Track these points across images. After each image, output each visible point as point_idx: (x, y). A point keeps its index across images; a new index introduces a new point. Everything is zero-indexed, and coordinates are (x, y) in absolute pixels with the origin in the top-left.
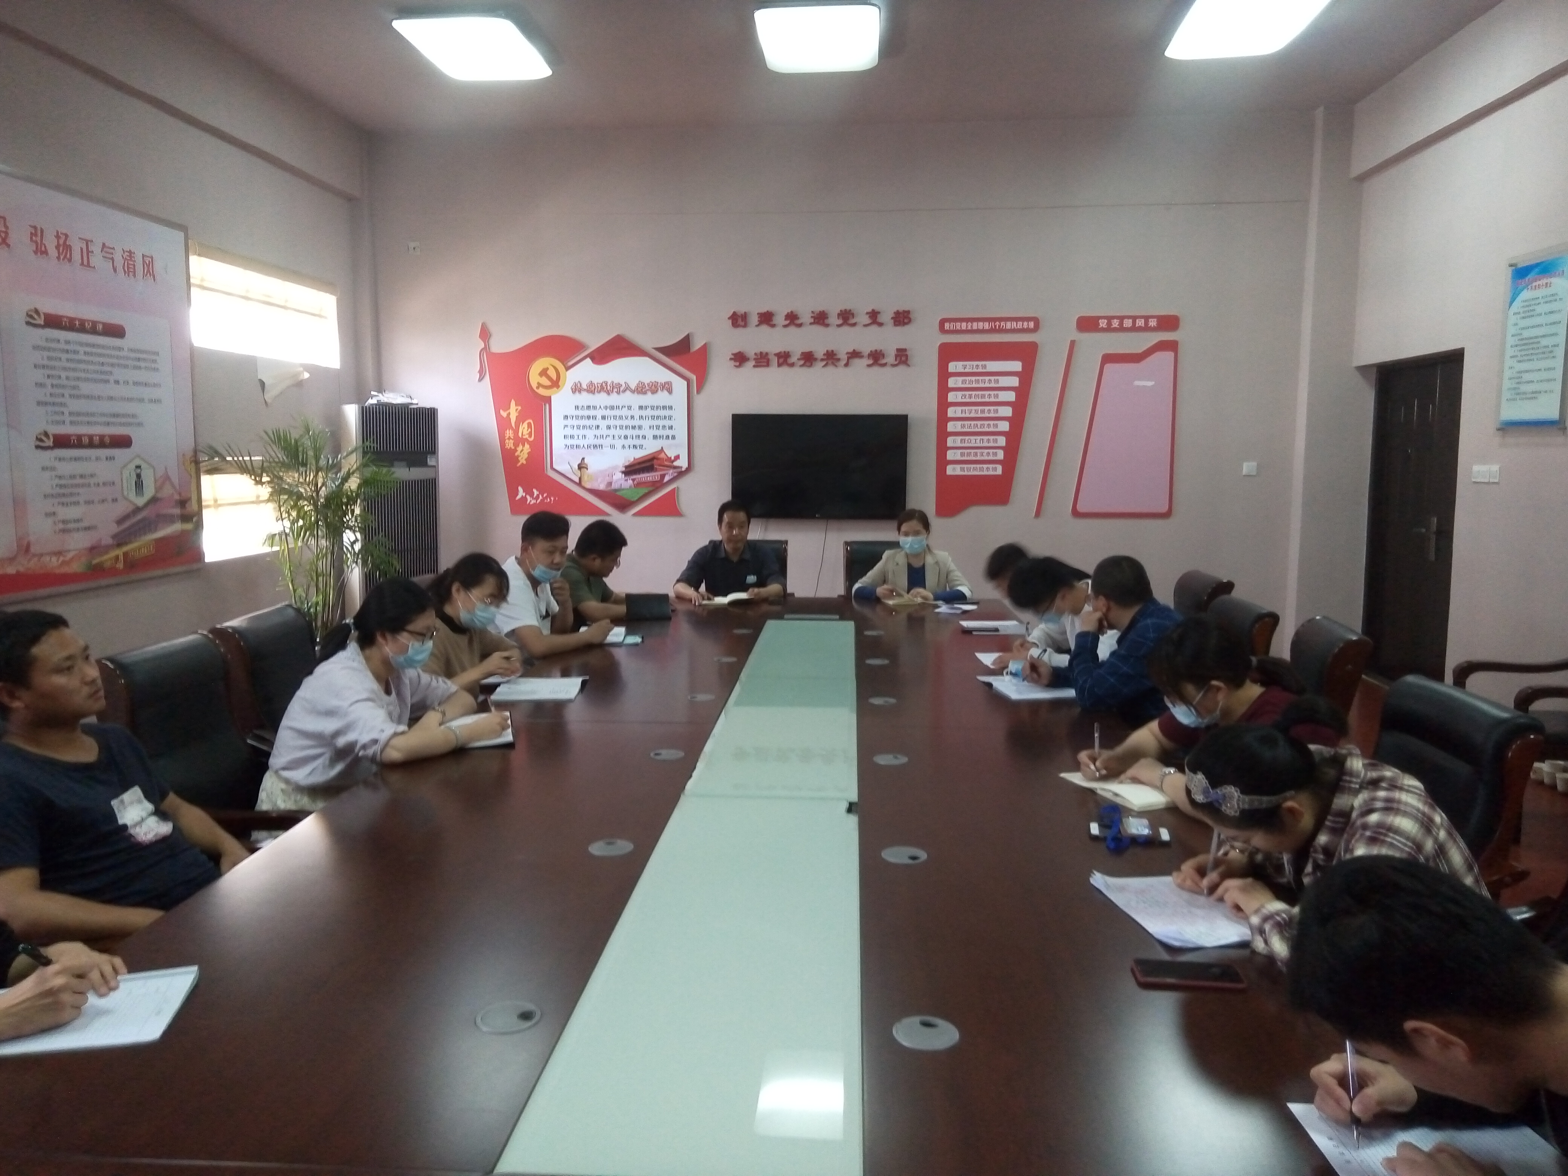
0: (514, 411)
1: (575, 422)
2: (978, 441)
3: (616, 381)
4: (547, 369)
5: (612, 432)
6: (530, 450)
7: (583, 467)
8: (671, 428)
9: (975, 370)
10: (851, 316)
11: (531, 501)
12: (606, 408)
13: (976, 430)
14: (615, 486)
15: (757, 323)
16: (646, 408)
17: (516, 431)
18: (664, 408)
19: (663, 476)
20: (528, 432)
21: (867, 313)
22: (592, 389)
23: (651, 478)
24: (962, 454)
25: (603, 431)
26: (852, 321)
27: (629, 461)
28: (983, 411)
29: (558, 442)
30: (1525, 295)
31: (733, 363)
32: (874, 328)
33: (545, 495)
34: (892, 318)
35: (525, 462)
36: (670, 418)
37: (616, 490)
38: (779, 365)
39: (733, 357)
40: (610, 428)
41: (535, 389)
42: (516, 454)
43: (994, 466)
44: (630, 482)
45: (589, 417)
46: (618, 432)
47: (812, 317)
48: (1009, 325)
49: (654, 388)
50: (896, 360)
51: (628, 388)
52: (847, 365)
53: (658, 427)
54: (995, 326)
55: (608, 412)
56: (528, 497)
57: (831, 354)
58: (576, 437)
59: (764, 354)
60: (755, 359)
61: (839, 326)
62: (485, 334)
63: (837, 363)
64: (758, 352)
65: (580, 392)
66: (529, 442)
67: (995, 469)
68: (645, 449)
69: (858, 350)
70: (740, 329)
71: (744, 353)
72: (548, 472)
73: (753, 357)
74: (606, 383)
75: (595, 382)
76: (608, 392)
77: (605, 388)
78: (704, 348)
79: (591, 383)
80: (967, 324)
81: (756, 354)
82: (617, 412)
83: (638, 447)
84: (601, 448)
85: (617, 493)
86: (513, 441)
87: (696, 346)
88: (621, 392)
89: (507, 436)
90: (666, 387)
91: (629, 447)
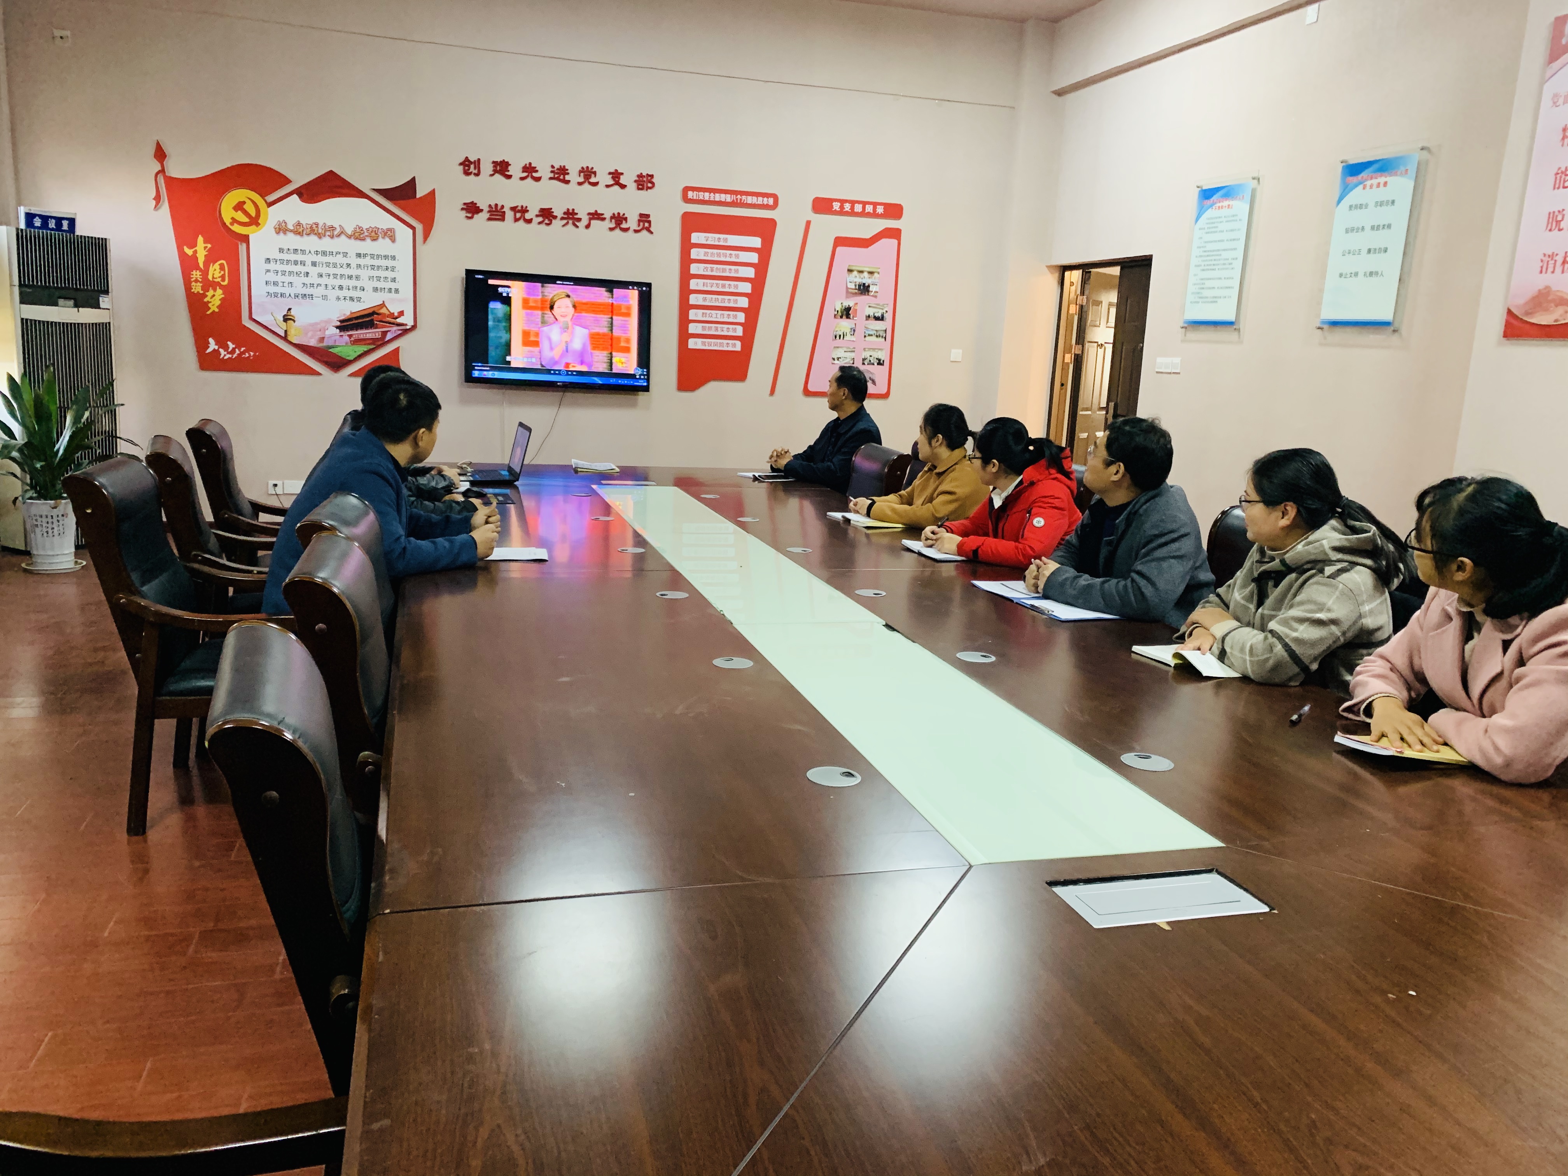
0: (201, 249)
1: (280, 267)
2: (719, 315)
3: (329, 224)
4: (244, 203)
5: (324, 281)
6: (223, 296)
7: (290, 319)
8: (394, 280)
9: (717, 243)
10: (593, 175)
11: (225, 355)
12: (317, 253)
13: (717, 304)
14: (327, 342)
15: (491, 173)
17: (205, 273)
18: (386, 257)
19: (384, 334)
20: (220, 275)
21: (610, 173)
22: (299, 230)
23: (371, 335)
24: (703, 328)
25: (313, 279)
26: (593, 180)
27: (344, 314)
28: (724, 286)
29: (259, 290)
30: (1210, 213)
31: (464, 213)
32: (617, 187)
33: (243, 349)
34: (635, 181)
35: (217, 310)
36: (393, 269)
37: (330, 347)
38: (516, 220)
39: (465, 207)
40: (321, 276)
41: (228, 224)
42: (206, 300)
43: (733, 342)
44: (346, 338)
45: (296, 262)
46: (331, 282)
47: (552, 172)
48: (750, 200)
49: (374, 234)
50: (639, 225)
51: (342, 232)
52: (588, 226)
53: (379, 279)
54: (737, 199)
55: (319, 259)
56: (221, 350)
57: (571, 214)
58: (281, 284)
59: (499, 207)
60: (489, 212)
61: (580, 184)
62: (160, 154)
63: (577, 224)
64: (493, 205)
65: (285, 234)
66: (221, 287)
67: (734, 345)
68: (364, 302)
69: (599, 212)
70: (472, 176)
71: (476, 204)
72: (247, 322)
73: (486, 209)
74: (317, 224)
75: (303, 222)
76: (320, 236)
77: (316, 232)
78: (432, 193)
79: (299, 223)
80: (710, 194)
81: (490, 206)
82: (330, 259)
83: (355, 299)
84: (311, 298)
85: (330, 350)
86: (202, 284)
87: (421, 192)
88: (335, 236)
89: (193, 278)
90: (388, 234)
91: (345, 298)
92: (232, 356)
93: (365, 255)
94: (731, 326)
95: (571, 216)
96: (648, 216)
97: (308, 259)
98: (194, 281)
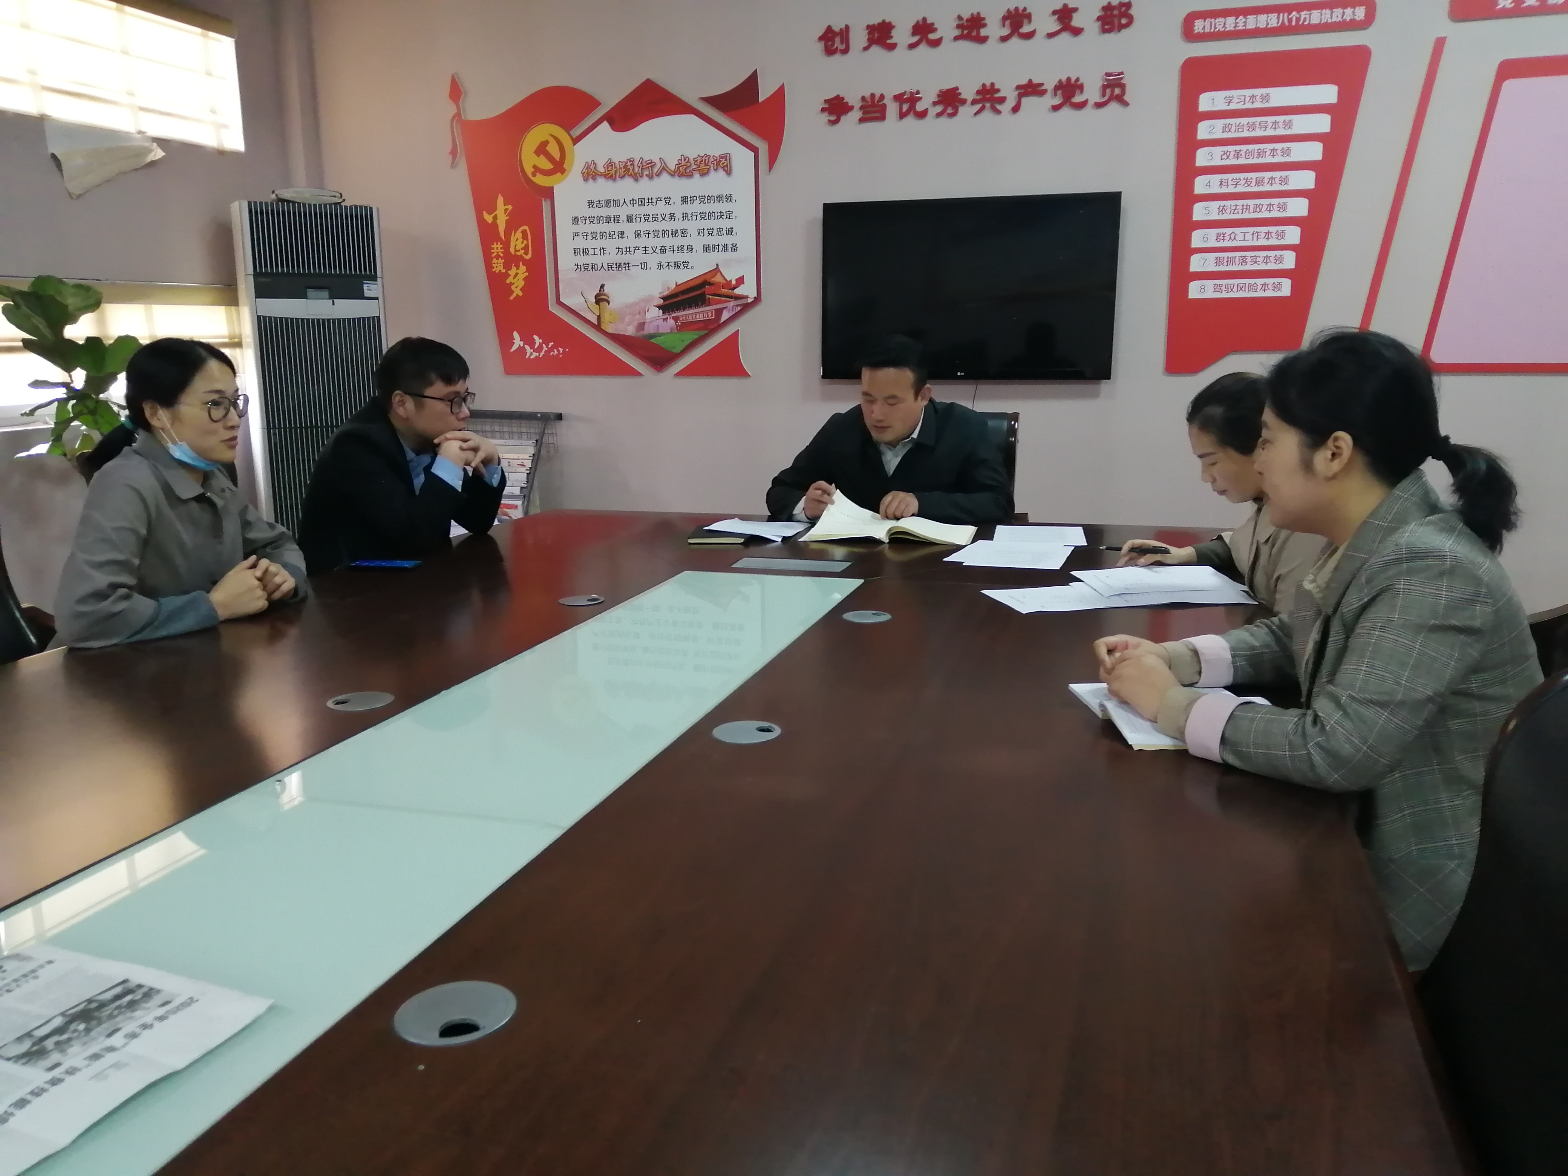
0: (501, 214)
1: (590, 228)
2: (1248, 236)
3: (646, 159)
5: (642, 242)
6: (527, 274)
7: (604, 300)
8: (730, 232)
9: (1248, 106)
10: (1026, 21)
11: (531, 354)
12: (633, 202)
13: (1246, 216)
14: (649, 330)
15: (866, 44)
16: (693, 199)
17: (506, 245)
18: (719, 198)
19: (719, 312)
20: (523, 245)
21: (1055, 13)
22: (612, 172)
23: (702, 316)
24: (1218, 261)
25: (630, 241)
26: (1025, 29)
27: (669, 288)
28: (1259, 182)
29: (567, 261)
31: (825, 117)
32: (1065, 36)
33: (551, 344)
34: (1099, 19)
35: (521, 294)
36: (729, 215)
37: (652, 336)
38: (902, 115)
39: (827, 106)
40: (639, 235)
42: (508, 281)
43: (1276, 280)
44: (671, 322)
45: (608, 220)
46: (652, 241)
47: (958, 26)
48: (1315, 17)
49: (704, 166)
50: (1104, 95)
51: (664, 168)
52: (1016, 109)
53: (711, 231)
54: (1290, 19)
55: (636, 210)
56: (527, 347)
57: (989, 91)
58: (591, 252)
59: (877, 98)
60: (861, 108)
61: (1004, 39)
62: (456, 92)
63: (999, 107)
64: (867, 95)
65: (594, 179)
66: (525, 262)
67: (1278, 287)
68: (693, 268)
69: (1035, 81)
70: (837, 57)
71: (843, 99)
72: (553, 308)
73: (857, 105)
74: (632, 161)
75: (616, 160)
76: (636, 177)
77: (631, 171)
78: (780, 93)
79: (610, 163)
80: (1237, 19)
81: (863, 98)
82: (649, 210)
83: (682, 265)
84: (627, 268)
85: (652, 341)
86: (503, 261)
87: (765, 92)
88: (654, 175)
89: (493, 253)
90: (723, 164)
91: (668, 265)
92: (540, 355)
94: (1272, 253)
95: (988, 97)
96: (1120, 76)
97: (623, 212)
98: (495, 257)
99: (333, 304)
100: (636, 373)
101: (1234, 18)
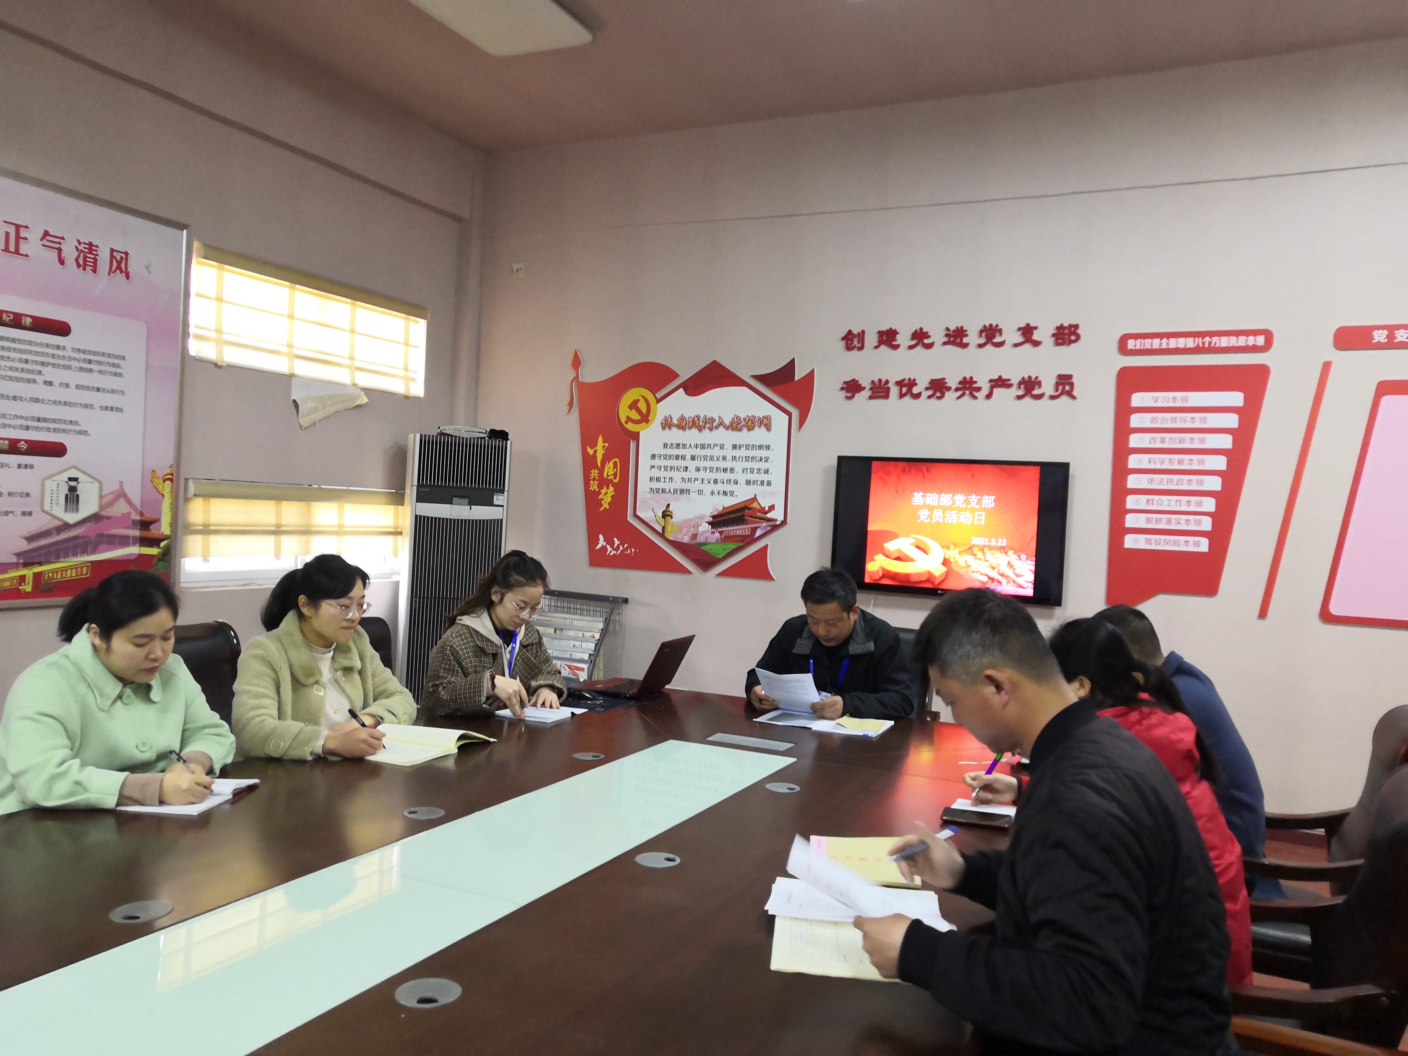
0: (600, 449)
1: (663, 463)
2: (1173, 503)
3: (709, 416)
4: (638, 401)
5: (701, 475)
6: (614, 493)
8: (767, 472)
9: (1171, 404)
10: (997, 334)
11: (611, 552)
12: (696, 446)
13: (1171, 487)
14: (700, 539)
15: (876, 344)
17: (601, 471)
18: (760, 447)
19: (754, 530)
20: (614, 472)
21: (1019, 329)
22: (683, 424)
23: (740, 532)
24: (1148, 521)
25: (692, 474)
26: (998, 339)
27: (717, 510)
28: (1180, 462)
29: (644, 485)
31: (843, 394)
32: (1028, 346)
33: (626, 545)
34: (1053, 335)
35: (608, 507)
36: (767, 459)
37: (702, 544)
38: (902, 396)
39: (845, 386)
40: (699, 470)
41: (624, 423)
42: (600, 497)
43: (1196, 539)
44: (717, 535)
45: (677, 457)
46: (707, 475)
47: (946, 335)
48: (1224, 342)
49: (751, 423)
50: (1057, 390)
51: (721, 424)
52: (989, 396)
53: (752, 470)
54: (1203, 343)
55: (699, 452)
56: (608, 546)
57: (968, 383)
58: (662, 480)
59: (883, 383)
60: (871, 389)
61: (981, 346)
62: (577, 362)
63: (976, 394)
64: (876, 380)
65: (670, 428)
66: (614, 484)
67: (1197, 544)
68: (736, 496)
69: (1004, 377)
70: (855, 352)
71: (858, 381)
72: (630, 519)
73: (868, 387)
74: (698, 417)
75: (687, 416)
76: (700, 429)
78: (811, 375)
79: (682, 417)
80: (1161, 340)
81: (873, 382)
82: (708, 452)
83: (729, 493)
84: (688, 493)
85: (702, 547)
86: (598, 482)
87: (799, 374)
88: (714, 428)
89: (591, 476)
90: (765, 422)
91: (719, 493)
92: (616, 553)
93: (740, 447)
94: (1192, 518)
95: (968, 386)
96: (1070, 377)
97: (688, 453)
98: (592, 479)
99: (471, 509)
100: (688, 572)
101: (1159, 339)
